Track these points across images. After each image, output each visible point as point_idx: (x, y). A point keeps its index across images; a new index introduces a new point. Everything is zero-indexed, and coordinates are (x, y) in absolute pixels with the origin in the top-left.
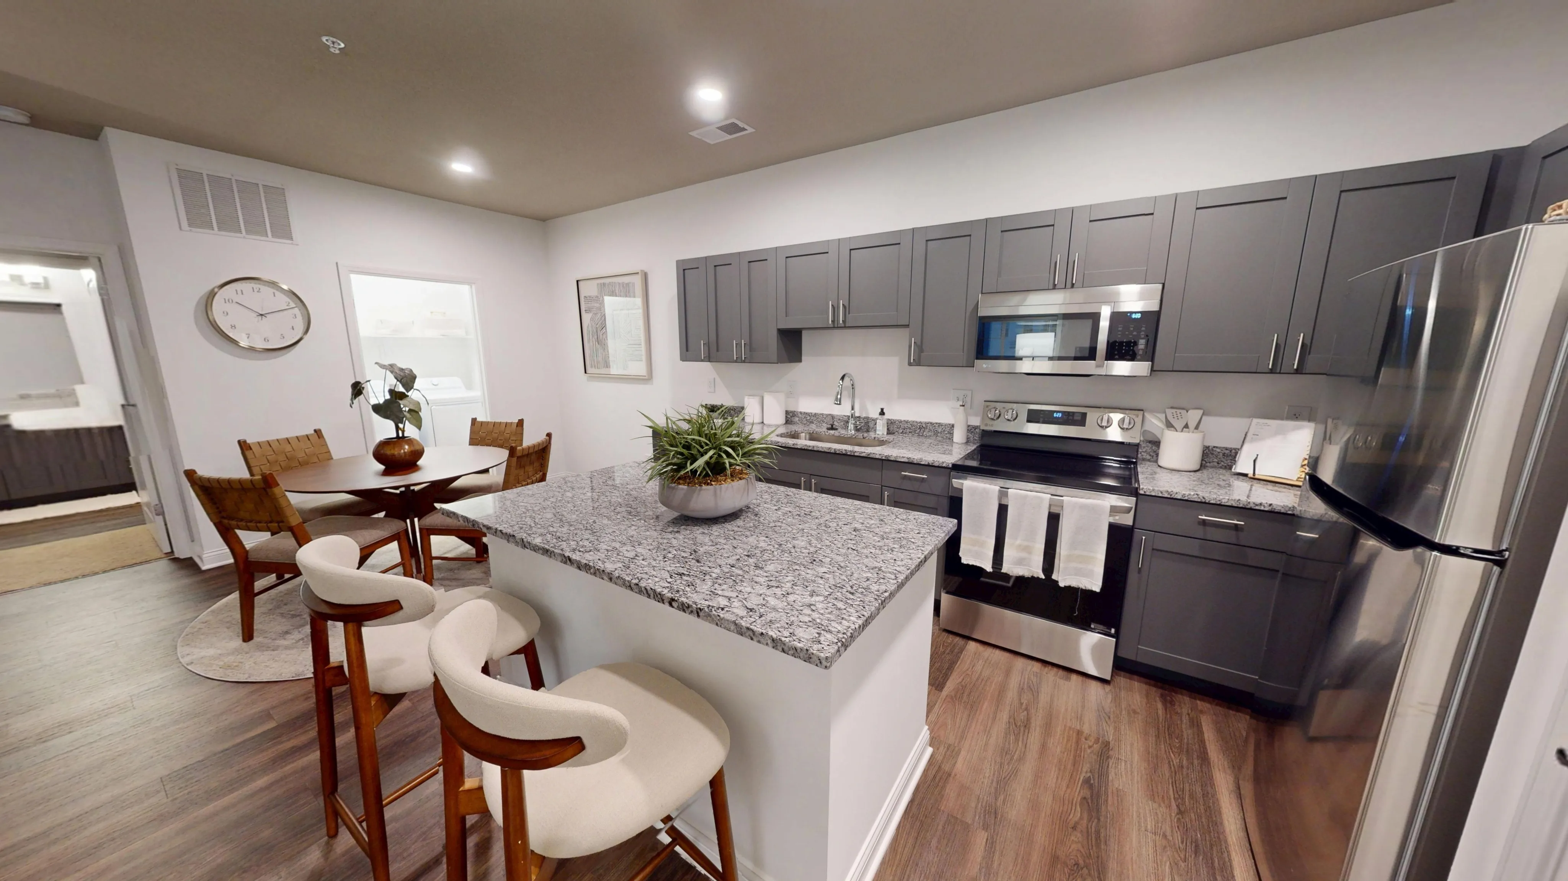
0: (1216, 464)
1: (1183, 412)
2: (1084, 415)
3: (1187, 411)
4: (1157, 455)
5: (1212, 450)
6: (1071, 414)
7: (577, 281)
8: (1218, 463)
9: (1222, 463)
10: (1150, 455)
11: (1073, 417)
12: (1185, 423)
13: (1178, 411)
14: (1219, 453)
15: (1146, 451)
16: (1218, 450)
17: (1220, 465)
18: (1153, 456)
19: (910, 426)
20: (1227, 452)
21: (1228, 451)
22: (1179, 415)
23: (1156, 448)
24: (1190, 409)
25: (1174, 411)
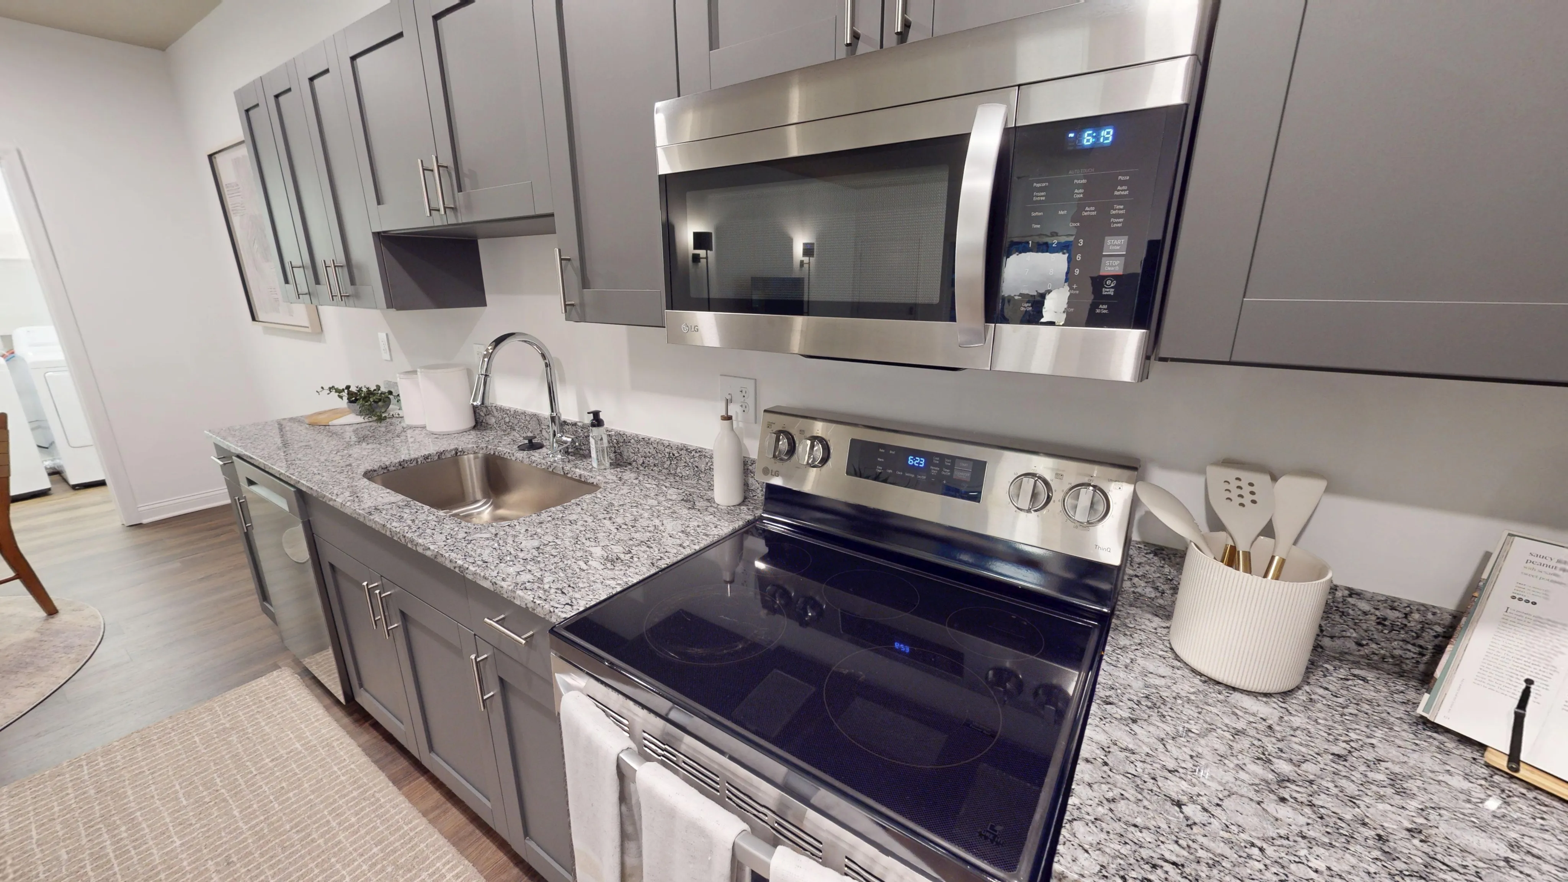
0: (1350, 645)
1: (1261, 480)
2: (979, 467)
3: (1274, 479)
4: (1175, 590)
5: (1344, 602)
6: (948, 462)
7: (211, 157)
8: (1359, 644)
9: (1374, 646)
10: (1156, 589)
11: (952, 472)
12: (1268, 520)
13: (1247, 476)
14: (1365, 613)
15: (1144, 576)
16: (1364, 606)
17: (1366, 651)
18: (1163, 593)
19: (654, 452)
20: (1392, 615)
21: (1397, 614)
22: (1247, 489)
23: (1174, 572)
24: (1283, 474)
25: (1231, 474)
